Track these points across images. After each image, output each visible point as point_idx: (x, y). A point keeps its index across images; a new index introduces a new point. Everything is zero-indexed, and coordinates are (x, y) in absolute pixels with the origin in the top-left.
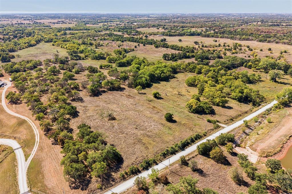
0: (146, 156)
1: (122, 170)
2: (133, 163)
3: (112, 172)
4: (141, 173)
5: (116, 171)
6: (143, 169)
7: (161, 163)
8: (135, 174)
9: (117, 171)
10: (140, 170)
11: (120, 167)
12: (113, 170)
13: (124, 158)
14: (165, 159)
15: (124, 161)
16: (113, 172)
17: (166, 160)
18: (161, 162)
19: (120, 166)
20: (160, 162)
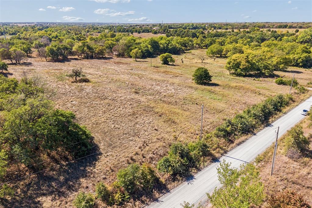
0: (172, 138)
1: (90, 185)
2: (132, 159)
3: (44, 195)
4: (168, 191)
5: (63, 189)
6: (174, 175)
7: (227, 155)
8: (144, 198)
9: (70, 188)
10: (163, 180)
11: (85, 175)
12: (50, 186)
13: (102, 146)
14: (232, 145)
15: (101, 154)
16: (51, 193)
17: (235, 147)
18: (226, 153)
19: (84, 171)
20: (222, 155)
